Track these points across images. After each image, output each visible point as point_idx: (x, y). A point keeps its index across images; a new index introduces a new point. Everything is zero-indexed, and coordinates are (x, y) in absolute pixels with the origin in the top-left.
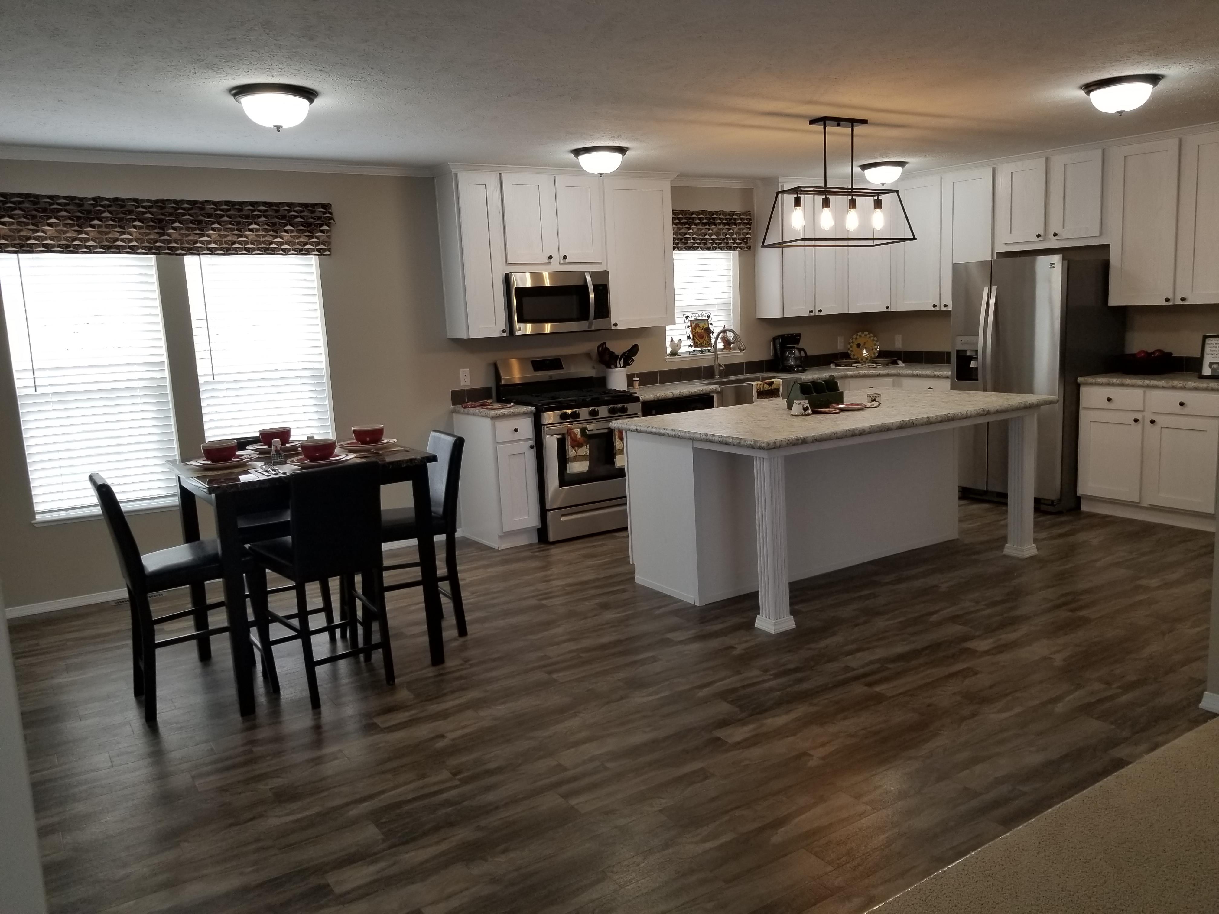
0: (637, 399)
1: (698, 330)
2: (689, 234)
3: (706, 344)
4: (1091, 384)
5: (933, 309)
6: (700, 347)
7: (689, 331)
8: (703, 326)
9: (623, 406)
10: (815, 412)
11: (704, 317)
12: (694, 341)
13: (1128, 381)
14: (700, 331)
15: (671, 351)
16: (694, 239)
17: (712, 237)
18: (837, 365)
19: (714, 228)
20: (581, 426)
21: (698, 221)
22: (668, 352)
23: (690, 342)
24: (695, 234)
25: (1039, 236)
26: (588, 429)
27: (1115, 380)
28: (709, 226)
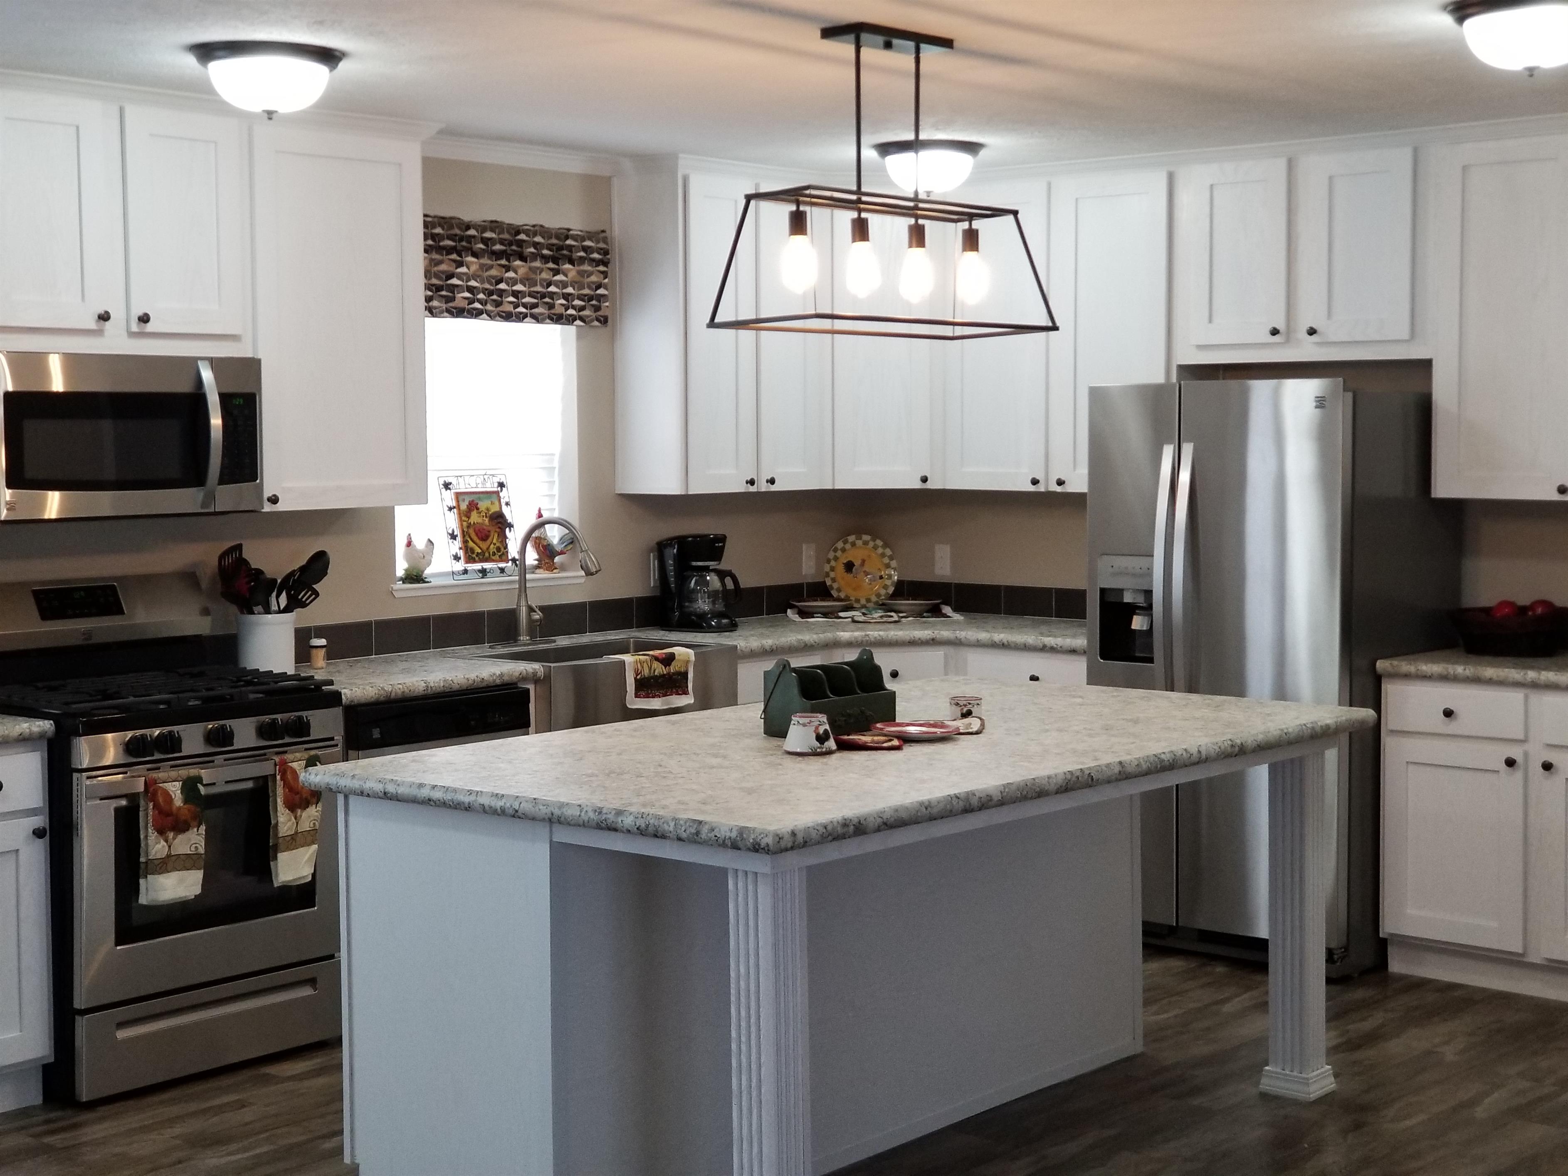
0: (335, 699)
1: (475, 518)
2: (459, 276)
3: (494, 554)
4: (1407, 676)
5: (1032, 488)
6: (481, 561)
7: (452, 522)
8: (488, 509)
9: (300, 718)
10: (845, 746)
11: (492, 486)
12: (466, 548)
13: (1490, 672)
14: (480, 520)
15: (406, 570)
16: (470, 289)
17: (515, 288)
18: (804, 614)
19: (518, 266)
20: (184, 772)
21: (481, 246)
22: (400, 572)
23: (456, 547)
24: (475, 277)
25: (1275, 332)
26: (204, 782)
27: (1460, 669)
28: (508, 260)
